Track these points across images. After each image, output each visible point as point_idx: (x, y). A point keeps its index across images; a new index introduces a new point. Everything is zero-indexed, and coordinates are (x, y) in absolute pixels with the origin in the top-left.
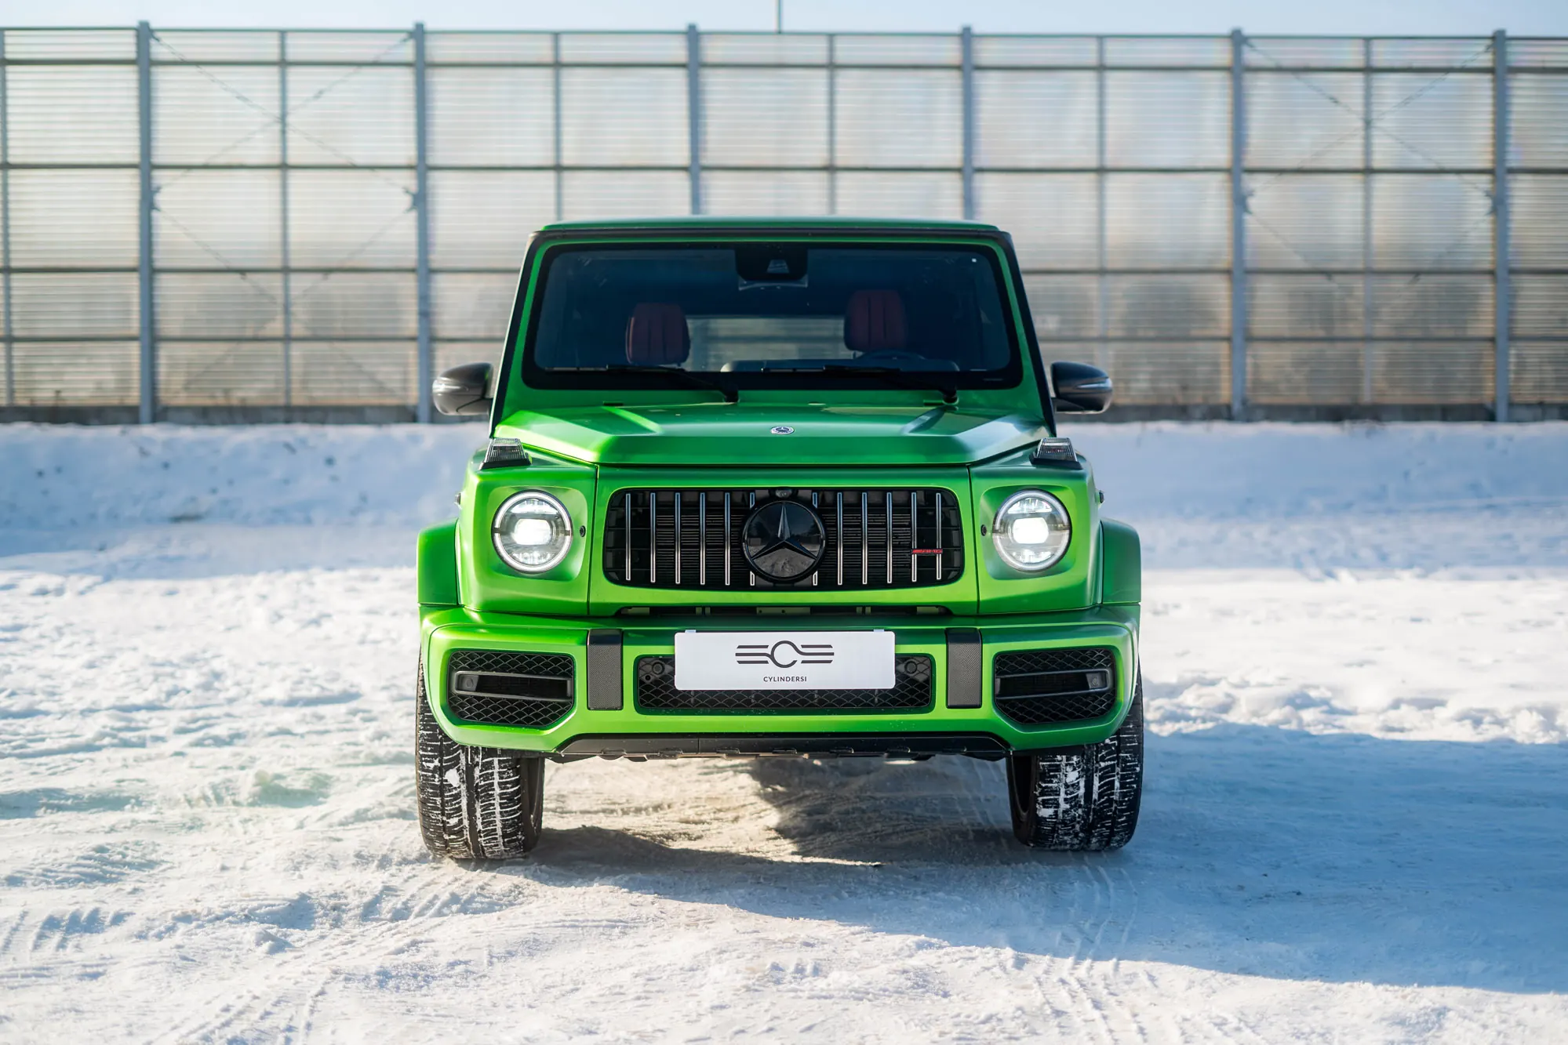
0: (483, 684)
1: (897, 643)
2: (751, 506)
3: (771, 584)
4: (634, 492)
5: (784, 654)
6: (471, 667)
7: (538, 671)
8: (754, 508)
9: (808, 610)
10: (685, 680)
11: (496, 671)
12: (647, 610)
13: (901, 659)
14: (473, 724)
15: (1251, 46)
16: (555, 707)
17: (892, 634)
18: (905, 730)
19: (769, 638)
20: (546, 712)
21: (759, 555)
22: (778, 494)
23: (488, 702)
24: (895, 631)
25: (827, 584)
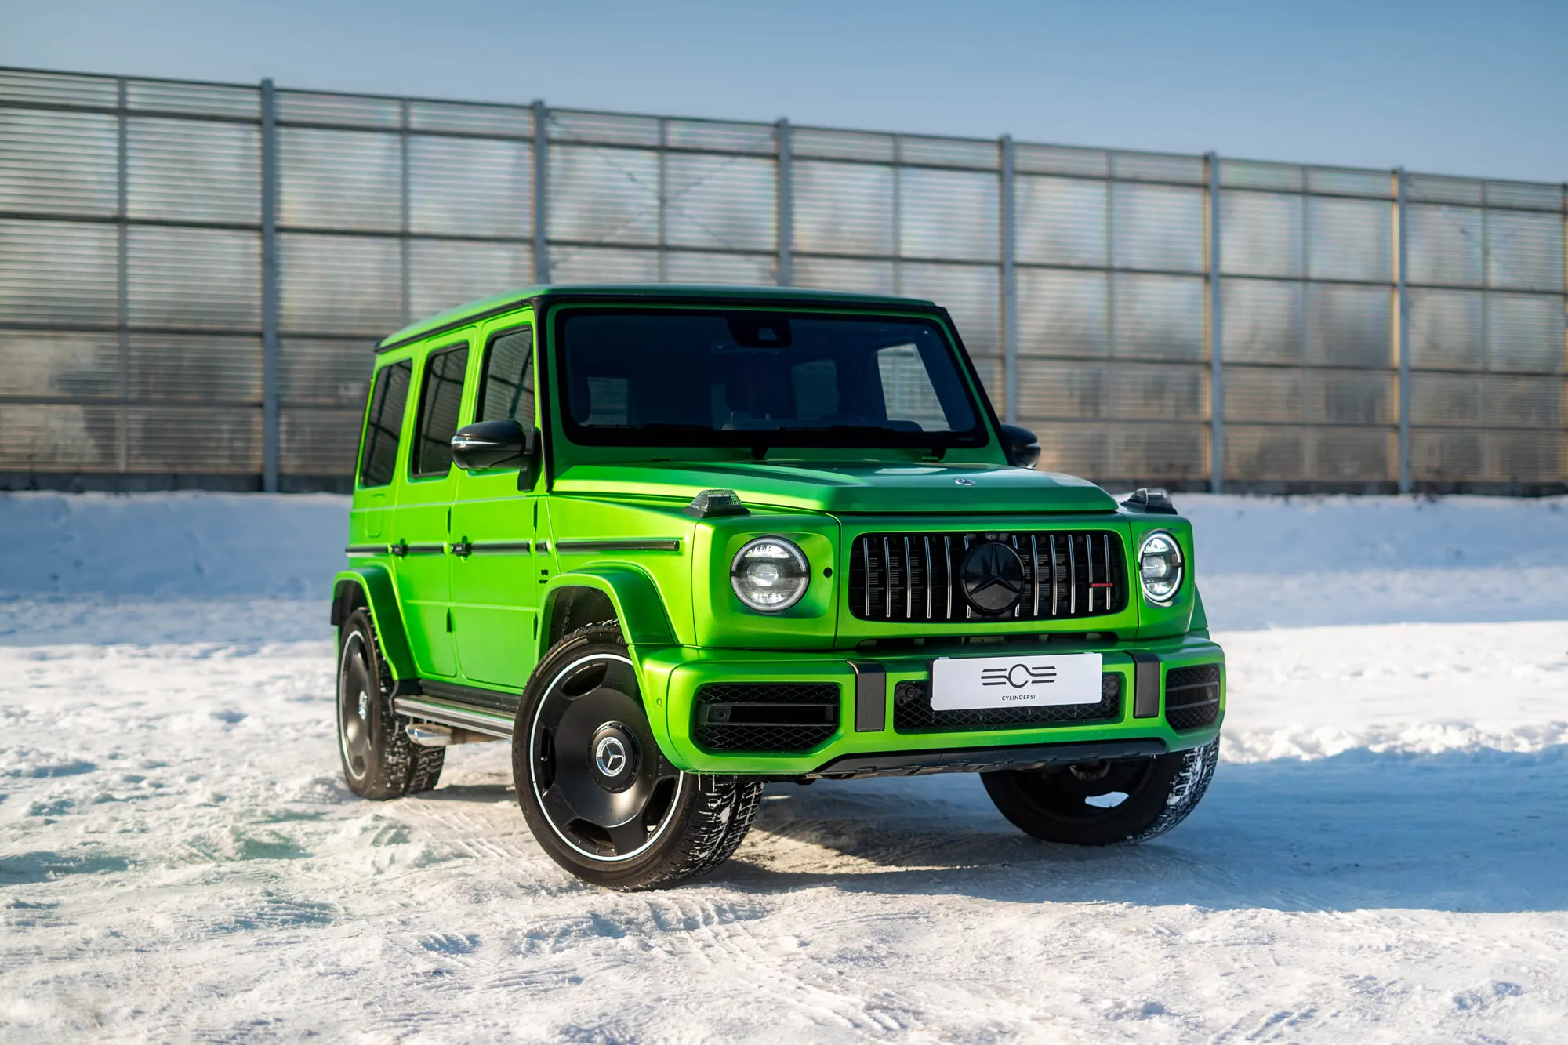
0: (737, 714)
1: (1104, 663)
2: (967, 548)
3: (980, 616)
4: (870, 536)
5: (1019, 676)
6: (724, 699)
7: (800, 700)
8: (969, 549)
9: (1002, 638)
10: (939, 702)
11: (756, 701)
12: (874, 643)
13: (1106, 676)
14: (724, 752)
15: (553, 119)
16: (817, 731)
17: (1100, 656)
18: (1101, 738)
19: (1006, 662)
20: (807, 736)
21: (974, 591)
22: (989, 537)
23: (741, 731)
24: (1103, 653)
25: (1027, 616)
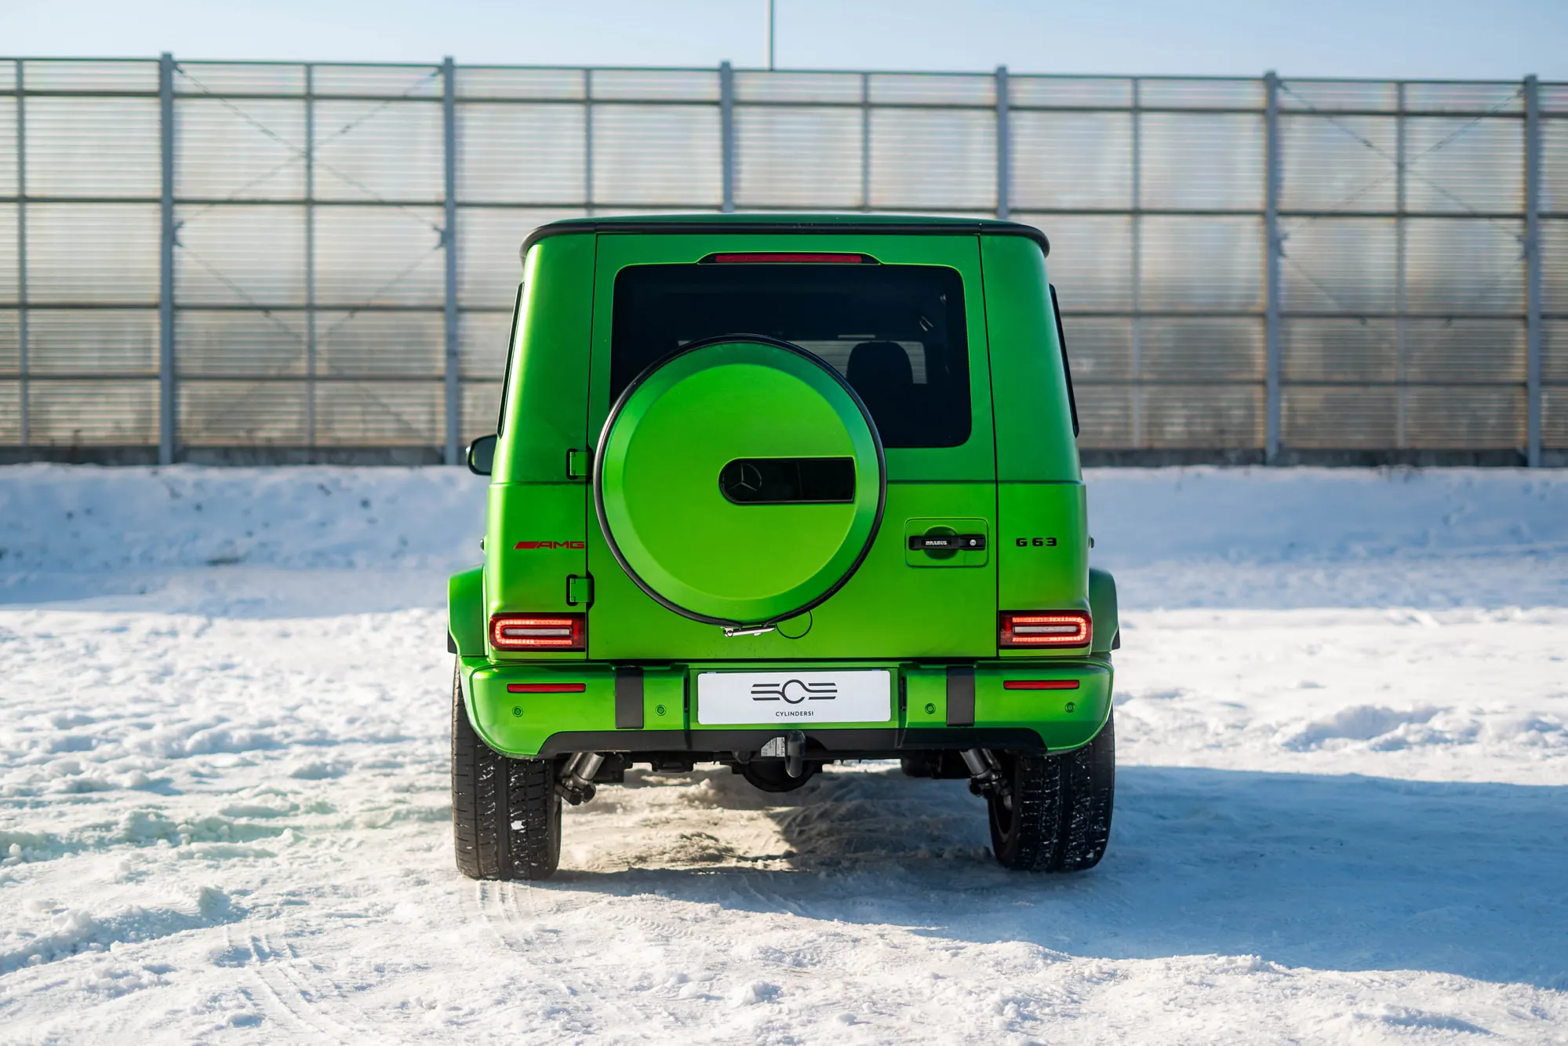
15: (1285, 89)
